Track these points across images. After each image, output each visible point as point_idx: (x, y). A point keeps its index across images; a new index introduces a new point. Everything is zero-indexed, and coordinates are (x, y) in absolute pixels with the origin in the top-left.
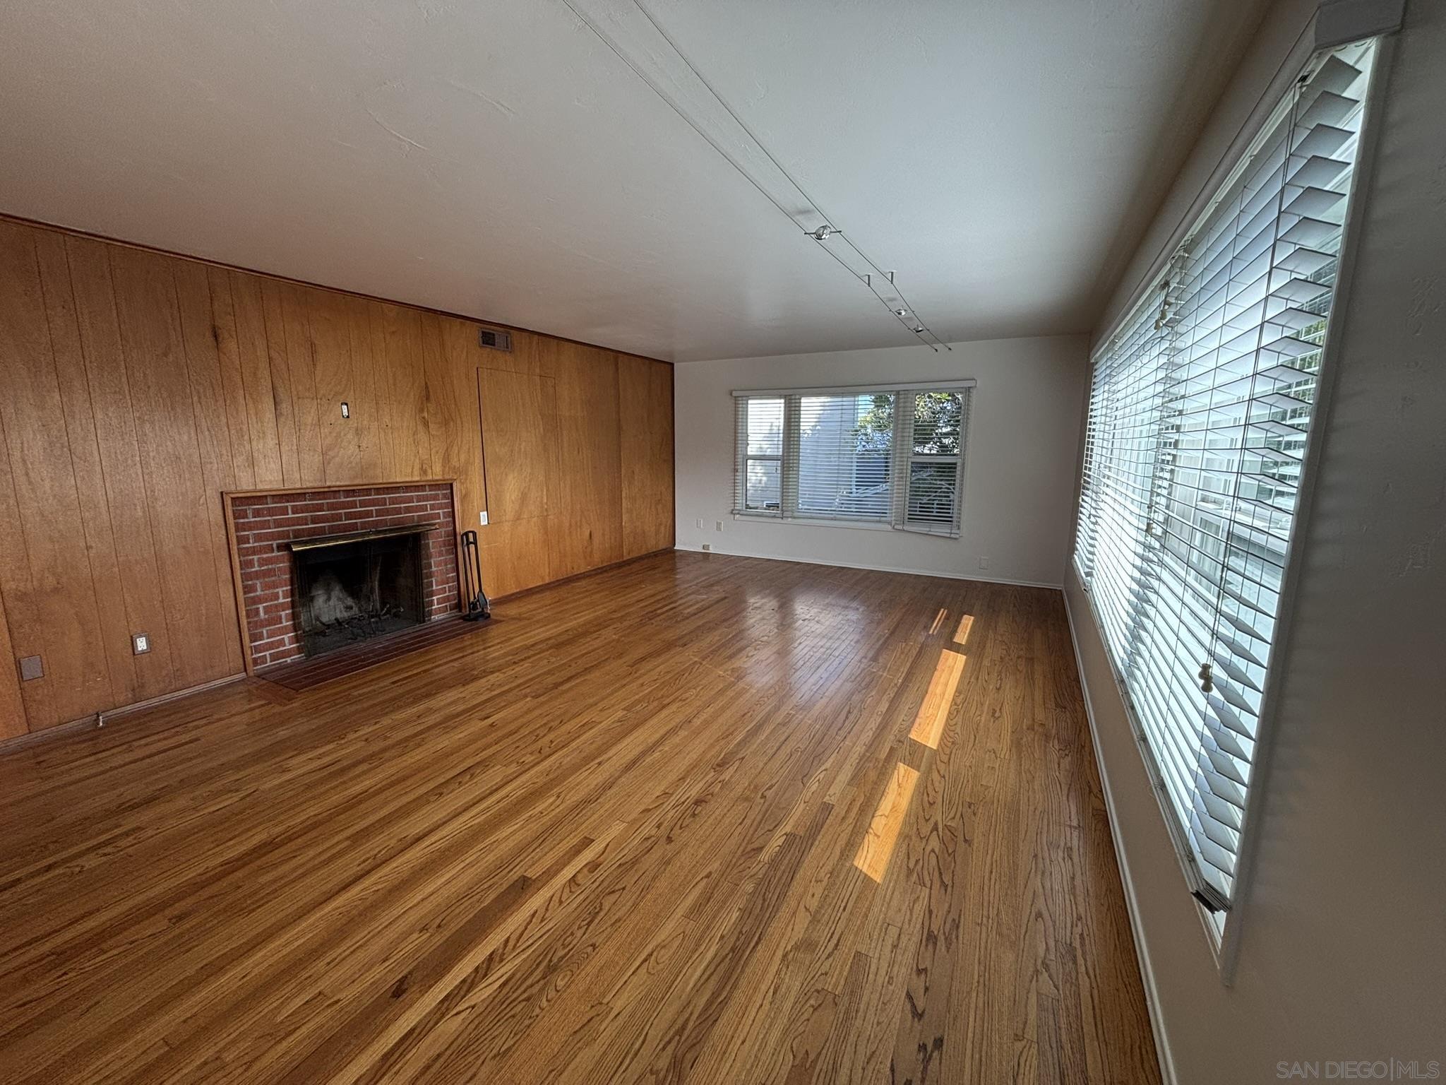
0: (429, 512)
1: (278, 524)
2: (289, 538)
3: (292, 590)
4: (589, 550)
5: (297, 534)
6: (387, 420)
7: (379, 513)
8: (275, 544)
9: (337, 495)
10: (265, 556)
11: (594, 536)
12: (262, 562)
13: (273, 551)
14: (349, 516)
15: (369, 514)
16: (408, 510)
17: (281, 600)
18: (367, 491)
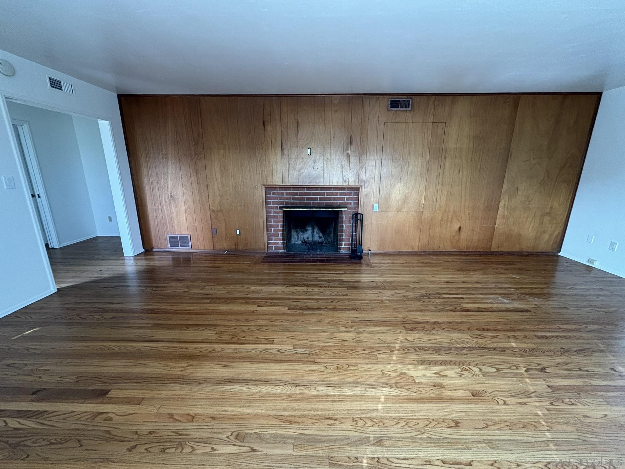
0: (346, 201)
1: (281, 198)
2: (284, 205)
3: (283, 225)
4: (457, 238)
5: (287, 203)
6: (328, 155)
7: (321, 199)
8: (279, 206)
9: (303, 189)
10: (275, 210)
11: (463, 230)
12: (274, 212)
13: (278, 209)
14: (307, 199)
15: (316, 199)
16: (334, 199)
17: (279, 228)
18: (316, 189)
